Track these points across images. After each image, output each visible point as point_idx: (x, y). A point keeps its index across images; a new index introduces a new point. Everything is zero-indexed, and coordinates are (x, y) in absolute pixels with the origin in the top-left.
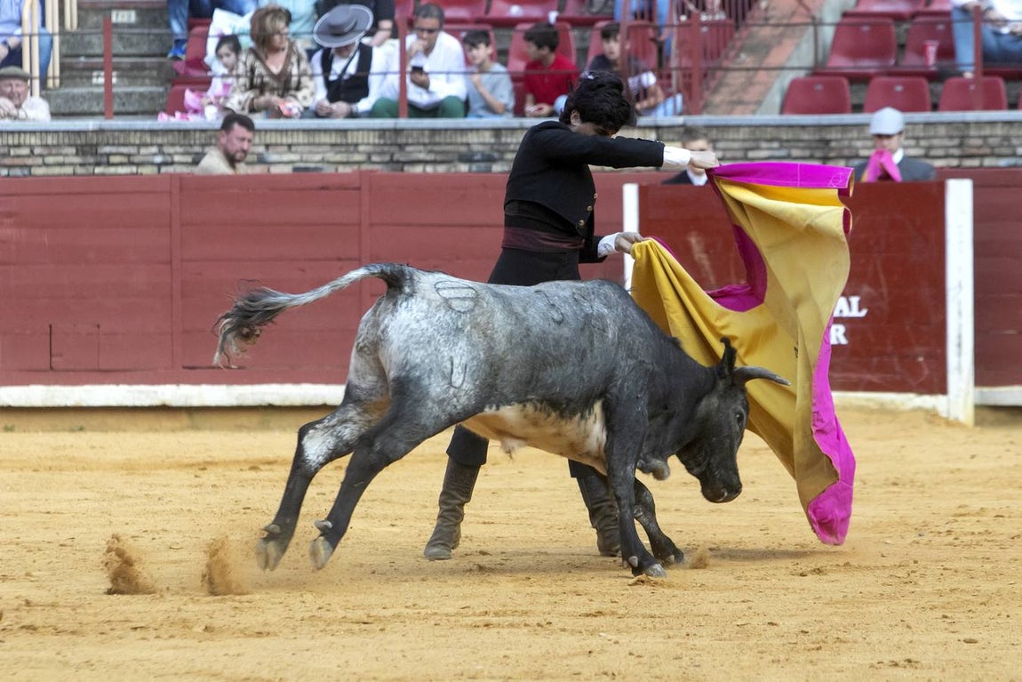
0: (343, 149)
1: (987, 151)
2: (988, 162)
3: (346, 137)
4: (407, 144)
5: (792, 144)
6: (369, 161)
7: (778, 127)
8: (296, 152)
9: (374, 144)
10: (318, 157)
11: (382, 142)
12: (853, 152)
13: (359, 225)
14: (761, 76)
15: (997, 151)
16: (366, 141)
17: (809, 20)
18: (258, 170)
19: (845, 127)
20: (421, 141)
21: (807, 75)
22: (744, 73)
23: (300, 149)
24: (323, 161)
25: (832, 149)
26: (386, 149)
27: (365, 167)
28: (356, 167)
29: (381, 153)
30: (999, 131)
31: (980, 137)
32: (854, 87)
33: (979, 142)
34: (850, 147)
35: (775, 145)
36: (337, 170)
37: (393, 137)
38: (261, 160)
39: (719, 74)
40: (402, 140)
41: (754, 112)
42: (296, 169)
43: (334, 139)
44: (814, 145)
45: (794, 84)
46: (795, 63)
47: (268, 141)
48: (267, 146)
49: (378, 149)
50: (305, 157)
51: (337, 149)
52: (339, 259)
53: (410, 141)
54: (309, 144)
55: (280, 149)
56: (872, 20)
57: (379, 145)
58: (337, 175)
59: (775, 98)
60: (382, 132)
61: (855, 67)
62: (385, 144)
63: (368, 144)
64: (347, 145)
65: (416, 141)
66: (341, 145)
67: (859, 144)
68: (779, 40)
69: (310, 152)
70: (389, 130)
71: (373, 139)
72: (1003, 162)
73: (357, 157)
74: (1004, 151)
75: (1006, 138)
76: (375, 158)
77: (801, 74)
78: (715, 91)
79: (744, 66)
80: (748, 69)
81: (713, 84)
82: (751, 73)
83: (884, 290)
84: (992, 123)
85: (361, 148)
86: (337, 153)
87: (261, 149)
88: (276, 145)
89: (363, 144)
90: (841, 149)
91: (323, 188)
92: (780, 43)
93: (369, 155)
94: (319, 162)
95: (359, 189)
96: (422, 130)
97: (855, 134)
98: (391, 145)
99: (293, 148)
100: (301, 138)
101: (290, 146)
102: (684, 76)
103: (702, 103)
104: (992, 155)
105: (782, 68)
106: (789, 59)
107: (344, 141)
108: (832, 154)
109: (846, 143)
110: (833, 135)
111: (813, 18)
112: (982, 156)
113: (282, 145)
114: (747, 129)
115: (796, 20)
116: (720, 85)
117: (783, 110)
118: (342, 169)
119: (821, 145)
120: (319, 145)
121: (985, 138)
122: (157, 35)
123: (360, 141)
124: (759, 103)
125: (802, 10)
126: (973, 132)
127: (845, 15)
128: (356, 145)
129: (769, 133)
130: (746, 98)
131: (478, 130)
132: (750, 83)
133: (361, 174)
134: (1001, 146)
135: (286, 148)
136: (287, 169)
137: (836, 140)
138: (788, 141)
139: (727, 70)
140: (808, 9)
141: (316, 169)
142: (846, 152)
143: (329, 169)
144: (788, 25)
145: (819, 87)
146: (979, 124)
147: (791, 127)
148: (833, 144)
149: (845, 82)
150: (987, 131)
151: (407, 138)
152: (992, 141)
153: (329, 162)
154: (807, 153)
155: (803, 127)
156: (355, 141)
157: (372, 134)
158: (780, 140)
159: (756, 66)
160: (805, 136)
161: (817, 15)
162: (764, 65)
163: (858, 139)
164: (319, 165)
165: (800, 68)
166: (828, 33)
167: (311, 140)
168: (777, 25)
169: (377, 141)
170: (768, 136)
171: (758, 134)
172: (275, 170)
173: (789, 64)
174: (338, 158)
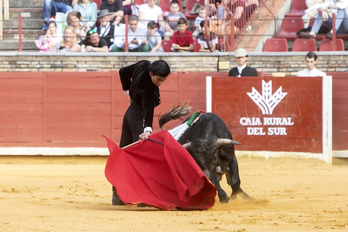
0: (105, 63)
1: (337, 66)
2: (337, 70)
3: (106, 59)
4: (128, 61)
5: (267, 62)
6: (114, 67)
7: (262, 56)
8: (88, 64)
9: (116, 62)
10: (96, 66)
11: (119, 60)
12: (289, 66)
13: (111, 90)
14: (256, 38)
15: (340, 66)
16: (113, 60)
17: (273, 18)
18: (74, 70)
19: (286, 57)
20: (133, 60)
21: (272, 38)
22: (250, 37)
23: (89, 63)
24: (97, 67)
25: (281, 64)
26: (120, 63)
27: (113, 70)
28: (109, 70)
29: (119, 65)
30: (342, 58)
31: (334, 61)
32: (289, 42)
33: (334, 62)
34: (288, 64)
35: (261, 63)
36: (103, 71)
37: (123, 59)
38: (75, 67)
39: (240, 37)
40: (126, 60)
41: (253, 51)
42: (88, 70)
43: (102, 59)
44: (275, 63)
45: (267, 41)
46: (268, 33)
47: (78, 60)
48: (78, 62)
49: (118, 63)
50: (91, 66)
51: (103, 63)
52: (104, 103)
53: (129, 60)
54: (93, 61)
55: (82, 63)
56: (296, 18)
57: (118, 62)
58: (102, 72)
59: (260, 46)
60: (119, 57)
61: (289, 35)
62: (120, 62)
63: (114, 61)
64: (106, 61)
65: (131, 60)
66: (104, 61)
67: (291, 63)
68: (262, 25)
69: (93, 64)
70: (122, 56)
71: (116, 59)
72: (343, 70)
73: (110, 66)
74: (343, 66)
75: (344, 61)
76: (116, 66)
77: (270, 37)
78: (239, 43)
79: (249, 34)
80: (251, 36)
81: (238, 41)
82: (252, 37)
83: (300, 115)
84: (339, 56)
85: (111, 63)
86: (102, 64)
87: (75, 63)
88: (81, 61)
89: (112, 61)
90: (285, 64)
91: (98, 77)
92: (262, 26)
93: (114, 65)
94: (96, 68)
95: (111, 77)
96: (133, 56)
97: (289, 59)
98: (122, 62)
99: (87, 63)
100: (90, 59)
101: (86, 62)
102: (228, 38)
103: (234, 47)
104: (339, 67)
105: (263, 35)
106: (265, 32)
107: (105, 60)
108: (281, 66)
109: (286, 62)
110: (281, 59)
111: (274, 17)
112: (335, 67)
113: (83, 61)
114: (251, 57)
115: (268, 18)
116: (241, 41)
117: (263, 50)
118: (105, 70)
119: (277, 63)
120: (97, 61)
121: (336, 61)
122: (37, 21)
123: (111, 60)
124: (255, 48)
125: (270, 14)
126: (332, 59)
127: (286, 16)
128: (110, 62)
129: (259, 59)
130: (250, 46)
131: (154, 56)
132: (252, 40)
133: (112, 72)
134: (342, 64)
135: (84, 63)
136: (85, 70)
137: (283, 61)
138: (265, 61)
139: (243, 36)
140: (272, 14)
141: (95, 70)
142: (286, 66)
143: (100, 70)
144: (265, 20)
145: (276, 42)
146: (334, 56)
147: (266, 56)
148: (282, 63)
149: (286, 40)
150: (337, 58)
151: (128, 59)
152: (338, 62)
153: (100, 68)
154: (272, 66)
155: (271, 56)
156: (109, 60)
157: (115, 58)
158: (263, 61)
159: (254, 34)
160: (272, 59)
161: (276, 16)
162: (257, 34)
163: (291, 61)
164: (96, 69)
165: (270, 35)
166: (280, 23)
167: (94, 60)
168: (261, 20)
169: (117, 60)
170: (258, 60)
171: (255, 59)
172: (81, 70)
173: (265, 34)
174: (104, 66)
